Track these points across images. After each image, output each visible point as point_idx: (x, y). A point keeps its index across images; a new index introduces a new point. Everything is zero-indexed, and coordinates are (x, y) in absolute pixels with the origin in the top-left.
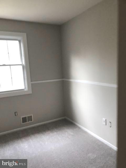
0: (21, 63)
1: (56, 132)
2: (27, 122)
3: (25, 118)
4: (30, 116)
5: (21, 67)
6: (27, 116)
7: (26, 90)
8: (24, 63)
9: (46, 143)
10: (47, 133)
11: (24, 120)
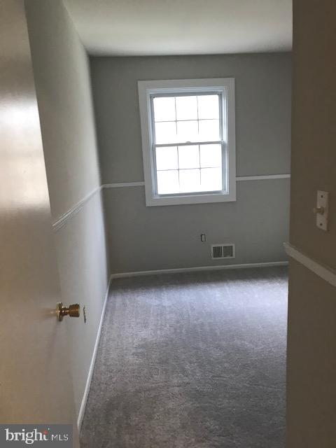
0: (219, 140)
1: (279, 282)
2: (223, 258)
3: (219, 248)
4: (229, 247)
5: (219, 147)
6: (223, 245)
7: (224, 193)
8: (225, 139)
9: (256, 296)
10: (261, 281)
11: (217, 252)
